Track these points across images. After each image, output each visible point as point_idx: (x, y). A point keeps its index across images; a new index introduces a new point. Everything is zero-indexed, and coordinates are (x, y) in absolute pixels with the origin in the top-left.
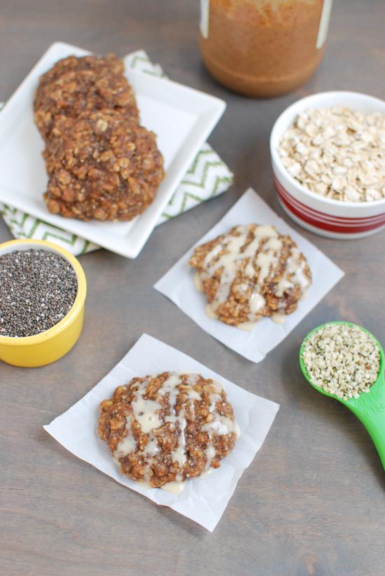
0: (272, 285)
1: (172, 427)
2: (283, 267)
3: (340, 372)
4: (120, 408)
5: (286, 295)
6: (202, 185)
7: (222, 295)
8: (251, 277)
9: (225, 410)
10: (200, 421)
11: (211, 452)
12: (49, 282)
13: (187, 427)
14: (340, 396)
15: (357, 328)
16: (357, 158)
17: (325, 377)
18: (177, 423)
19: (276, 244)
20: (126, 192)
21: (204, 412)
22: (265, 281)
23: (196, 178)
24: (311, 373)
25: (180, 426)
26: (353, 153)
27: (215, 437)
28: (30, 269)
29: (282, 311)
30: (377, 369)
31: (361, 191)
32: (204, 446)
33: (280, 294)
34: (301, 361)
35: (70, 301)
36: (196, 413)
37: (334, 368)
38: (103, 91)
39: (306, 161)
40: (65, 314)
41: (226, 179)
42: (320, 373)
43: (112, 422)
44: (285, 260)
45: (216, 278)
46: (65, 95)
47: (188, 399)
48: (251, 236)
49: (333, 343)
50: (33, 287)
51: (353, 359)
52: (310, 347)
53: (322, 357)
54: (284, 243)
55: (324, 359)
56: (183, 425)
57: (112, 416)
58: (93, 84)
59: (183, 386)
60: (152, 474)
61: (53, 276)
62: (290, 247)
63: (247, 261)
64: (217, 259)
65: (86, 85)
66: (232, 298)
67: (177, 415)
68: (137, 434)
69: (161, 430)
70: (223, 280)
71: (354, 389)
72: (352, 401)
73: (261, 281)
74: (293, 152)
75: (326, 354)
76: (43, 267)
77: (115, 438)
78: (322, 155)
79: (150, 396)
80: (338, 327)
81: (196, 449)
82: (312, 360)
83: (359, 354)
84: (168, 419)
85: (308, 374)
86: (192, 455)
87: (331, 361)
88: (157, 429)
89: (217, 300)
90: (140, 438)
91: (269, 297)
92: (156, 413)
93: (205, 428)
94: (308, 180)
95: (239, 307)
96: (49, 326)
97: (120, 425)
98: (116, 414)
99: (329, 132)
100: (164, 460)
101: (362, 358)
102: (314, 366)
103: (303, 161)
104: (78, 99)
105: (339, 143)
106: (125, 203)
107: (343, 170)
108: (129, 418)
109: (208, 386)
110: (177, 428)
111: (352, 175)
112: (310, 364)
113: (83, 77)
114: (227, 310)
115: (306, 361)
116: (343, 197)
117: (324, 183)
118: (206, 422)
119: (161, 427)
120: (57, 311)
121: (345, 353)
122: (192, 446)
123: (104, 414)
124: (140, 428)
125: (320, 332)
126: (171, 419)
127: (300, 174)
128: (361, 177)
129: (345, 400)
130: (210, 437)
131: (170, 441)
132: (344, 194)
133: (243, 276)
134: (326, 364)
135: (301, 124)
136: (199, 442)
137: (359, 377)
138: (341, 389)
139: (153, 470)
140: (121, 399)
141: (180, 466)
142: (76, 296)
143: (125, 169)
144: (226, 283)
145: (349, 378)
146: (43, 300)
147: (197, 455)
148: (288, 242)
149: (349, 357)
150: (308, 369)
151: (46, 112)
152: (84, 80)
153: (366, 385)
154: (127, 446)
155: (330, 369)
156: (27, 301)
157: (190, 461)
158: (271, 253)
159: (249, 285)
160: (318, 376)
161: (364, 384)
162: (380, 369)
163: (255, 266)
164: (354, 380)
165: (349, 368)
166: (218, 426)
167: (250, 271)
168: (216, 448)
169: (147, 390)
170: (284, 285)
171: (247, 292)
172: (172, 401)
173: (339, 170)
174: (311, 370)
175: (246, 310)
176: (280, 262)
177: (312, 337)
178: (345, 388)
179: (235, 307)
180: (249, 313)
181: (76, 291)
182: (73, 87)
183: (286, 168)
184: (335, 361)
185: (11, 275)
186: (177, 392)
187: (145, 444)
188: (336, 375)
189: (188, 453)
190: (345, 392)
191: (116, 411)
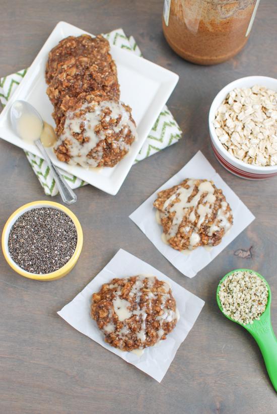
0: (206, 228)
1: (138, 318)
2: (215, 215)
3: (242, 307)
4: (105, 304)
5: (214, 235)
6: (161, 140)
7: (173, 232)
8: (193, 221)
9: (171, 305)
10: (155, 314)
11: (161, 332)
12: (58, 235)
13: (147, 318)
14: (241, 322)
15: (255, 274)
16: (267, 133)
17: (232, 310)
18: (141, 315)
19: (211, 199)
20: (110, 151)
21: (158, 309)
22: (202, 225)
23: (157, 135)
24: (223, 306)
25: (143, 317)
26: (265, 128)
27: (164, 324)
28: (45, 225)
29: (211, 245)
30: (266, 302)
31: (267, 157)
32: (157, 329)
33: (210, 234)
34: (217, 297)
35: (73, 247)
36: (153, 310)
37: (238, 304)
38: (95, 74)
39: (232, 132)
40: (71, 256)
41: (178, 136)
42: (229, 307)
43: (100, 312)
44: (217, 211)
45: (170, 219)
46: (68, 77)
47: (148, 299)
48: (196, 189)
49: (238, 286)
50: (48, 238)
51: (251, 298)
52: (224, 288)
53: (231, 296)
54: (217, 197)
55: (232, 297)
56: (145, 316)
57: (100, 308)
58: (88, 68)
59: (145, 290)
60: (124, 344)
61: (60, 230)
62: (221, 200)
63: (191, 209)
64: (172, 205)
65: (83, 69)
66: (179, 236)
67: (141, 309)
68: (115, 321)
69: (130, 320)
70: (175, 222)
71: (250, 318)
72: (249, 325)
73: (199, 225)
74: (224, 125)
75: (234, 294)
76: (54, 224)
77: (102, 323)
78: (243, 129)
79: (124, 297)
80: (242, 273)
81: (152, 331)
82: (224, 297)
83: (255, 294)
84: (135, 312)
85: (222, 307)
86: (149, 334)
87: (237, 299)
88: (128, 319)
89: (169, 234)
90: (118, 324)
91: (203, 235)
92: (128, 308)
93: (158, 318)
94: (233, 147)
95: (183, 241)
96: (61, 265)
97: (105, 315)
98: (103, 307)
99: (250, 110)
100: (132, 337)
101: (257, 297)
102: (226, 302)
103: (230, 133)
104: (77, 80)
105: (256, 120)
106: (109, 159)
107: (257, 141)
108: (110, 311)
109: (161, 288)
110: (141, 318)
111: (262, 146)
112: (223, 300)
113: (81, 62)
114: (175, 242)
115: (221, 298)
116: (255, 161)
117: (243, 150)
118: (159, 315)
119: (130, 318)
120: (65, 255)
121: (246, 294)
122: (149, 329)
123: (95, 304)
124: (118, 318)
125: (231, 277)
126: (137, 312)
127: (227, 141)
128: (268, 147)
129: (244, 325)
130: (161, 324)
131: (136, 326)
132: (256, 159)
133: (188, 220)
134: (233, 301)
135: (230, 101)
136: (154, 327)
137: (253, 310)
138: (242, 318)
139: (125, 343)
140: (106, 297)
141: (142, 342)
142: (76, 242)
143: (109, 137)
144: (176, 224)
145: (247, 311)
146: (56, 248)
147: (152, 334)
148: (220, 197)
149: (248, 297)
150: (222, 303)
151: (55, 89)
152: (82, 66)
153: (258, 314)
154: (110, 328)
155: (236, 305)
156: (46, 250)
157: (148, 338)
158: (208, 205)
159: (191, 227)
160: (228, 309)
161: (257, 314)
162: (268, 302)
163: (196, 213)
164: (250, 312)
165: (247, 304)
166: (166, 316)
167: (192, 218)
168: (165, 330)
169: (122, 292)
170: (214, 228)
171: (189, 232)
172: (138, 300)
173: (254, 141)
174: (224, 304)
175: (187, 243)
176: (213, 212)
177: (225, 281)
178: (245, 318)
179: (181, 241)
180: (189, 245)
181: (76, 239)
182: (74, 71)
183: (218, 137)
184: (239, 300)
185: (33, 230)
186: (141, 294)
187: (121, 328)
188: (239, 309)
189: (147, 334)
190: (244, 320)
191: (103, 305)
